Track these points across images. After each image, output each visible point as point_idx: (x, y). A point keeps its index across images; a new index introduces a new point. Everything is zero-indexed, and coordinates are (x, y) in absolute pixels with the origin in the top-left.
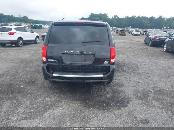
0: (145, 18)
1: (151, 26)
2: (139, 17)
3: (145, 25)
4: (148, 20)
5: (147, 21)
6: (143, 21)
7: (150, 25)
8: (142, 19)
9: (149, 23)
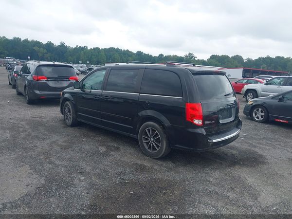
0: (37, 44)
1: (50, 57)
2: (26, 41)
3: (40, 55)
4: (44, 48)
5: (42, 49)
6: (36, 48)
7: (48, 55)
8: (34, 46)
9: (46, 53)
